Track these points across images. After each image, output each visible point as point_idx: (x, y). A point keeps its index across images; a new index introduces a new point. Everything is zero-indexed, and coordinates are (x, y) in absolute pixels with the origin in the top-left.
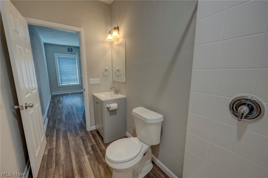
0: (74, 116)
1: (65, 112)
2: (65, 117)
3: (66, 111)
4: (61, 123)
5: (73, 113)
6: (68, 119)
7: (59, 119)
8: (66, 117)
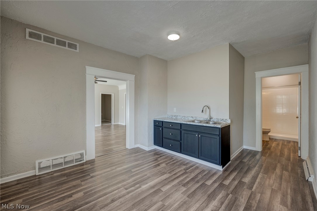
0: (263, 164)
1: (273, 176)
2: (277, 169)
3: (270, 179)
4: (283, 164)
5: (261, 169)
6: (273, 165)
7: (287, 170)
8: (275, 169)
